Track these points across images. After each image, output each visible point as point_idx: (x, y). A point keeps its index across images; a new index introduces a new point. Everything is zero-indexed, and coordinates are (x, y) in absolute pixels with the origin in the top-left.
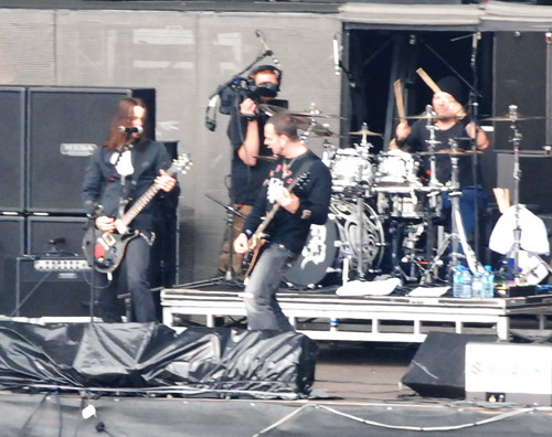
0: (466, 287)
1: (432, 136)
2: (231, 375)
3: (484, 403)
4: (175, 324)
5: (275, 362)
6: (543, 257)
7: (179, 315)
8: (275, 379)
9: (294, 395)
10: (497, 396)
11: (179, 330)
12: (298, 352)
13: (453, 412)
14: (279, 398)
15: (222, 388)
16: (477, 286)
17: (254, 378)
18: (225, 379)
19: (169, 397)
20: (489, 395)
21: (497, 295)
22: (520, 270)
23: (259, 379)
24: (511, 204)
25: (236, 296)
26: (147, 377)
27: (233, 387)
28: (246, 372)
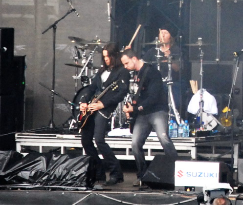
0: (175, 132)
1: (158, 53)
2: (52, 178)
3: (184, 192)
4: (22, 151)
5: (75, 171)
6: (214, 115)
7: (25, 147)
8: (76, 180)
9: (85, 188)
10: (191, 188)
11: (25, 154)
12: (87, 166)
13: (168, 197)
14: (77, 190)
15: (47, 185)
16: (181, 131)
17: (64, 180)
18: (48, 180)
19: (19, 189)
20: (186, 188)
21: (191, 136)
22: (203, 123)
23: (67, 180)
24: (199, 88)
25: (55, 136)
26: (7, 179)
27: (53, 184)
28: (60, 176)
